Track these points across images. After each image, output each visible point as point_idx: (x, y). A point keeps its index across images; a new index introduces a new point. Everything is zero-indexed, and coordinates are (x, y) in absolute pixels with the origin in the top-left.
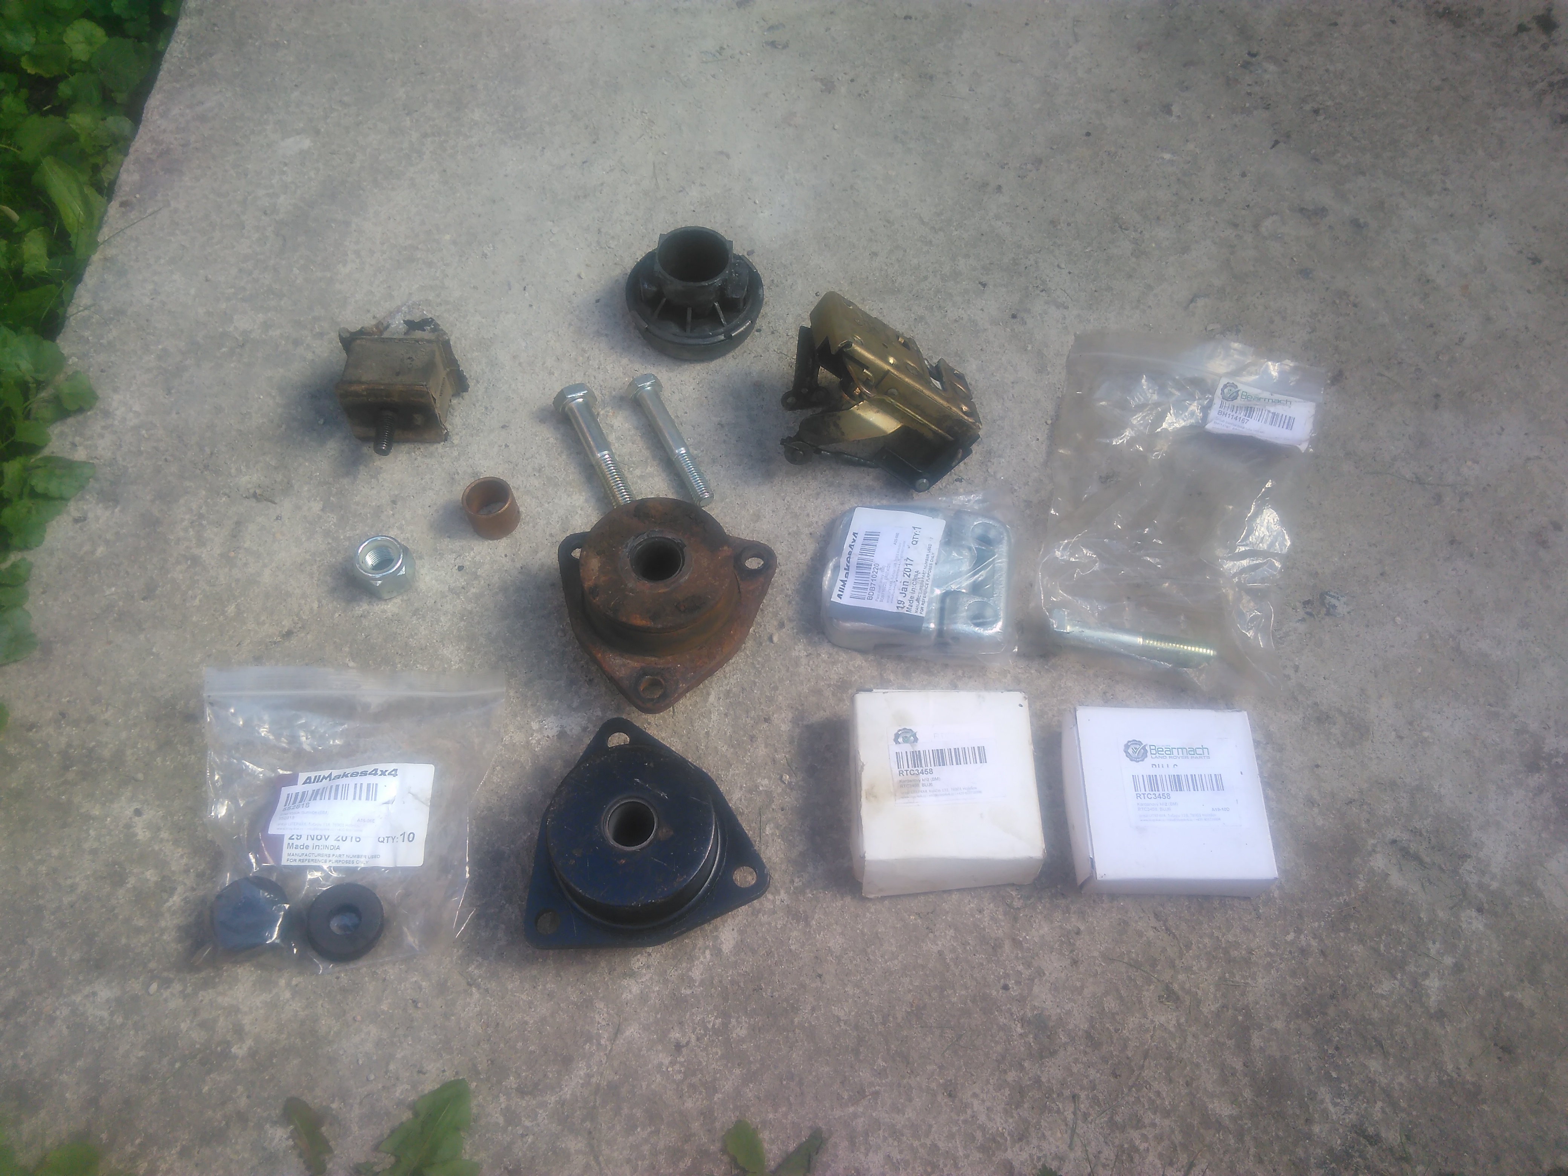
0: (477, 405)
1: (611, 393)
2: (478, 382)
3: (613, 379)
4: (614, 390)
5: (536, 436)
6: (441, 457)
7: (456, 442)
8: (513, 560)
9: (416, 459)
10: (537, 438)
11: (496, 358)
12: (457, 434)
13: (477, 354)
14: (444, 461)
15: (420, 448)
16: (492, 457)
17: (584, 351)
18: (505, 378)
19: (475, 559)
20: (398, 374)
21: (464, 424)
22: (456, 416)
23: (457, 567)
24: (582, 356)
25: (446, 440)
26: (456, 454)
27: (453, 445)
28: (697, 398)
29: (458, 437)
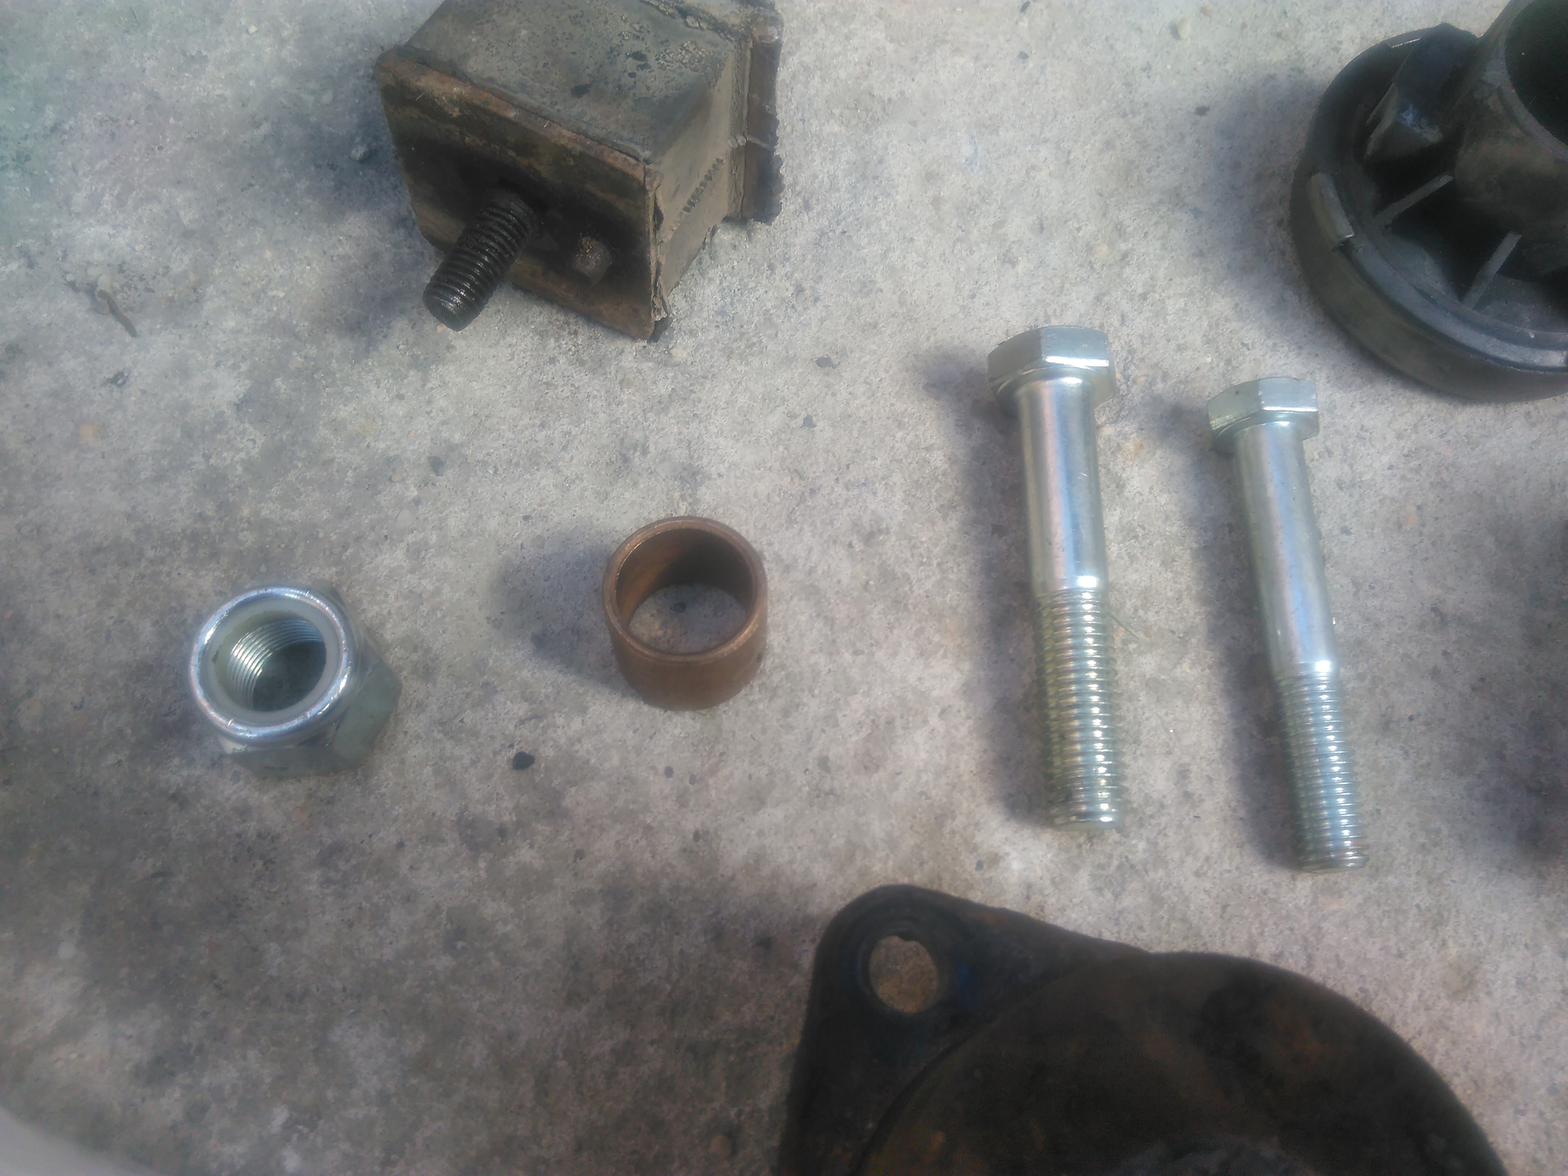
0: (780, 271)
1: (1152, 383)
2: (807, 207)
3: (1173, 345)
4: (1165, 377)
5: (900, 425)
6: (621, 383)
7: (680, 353)
8: (682, 800)
9: (553, 360)
10: (899, 435)
11: (881, 162)
12: (692, 333)
13: (836, 129)
14: (624, 397)
15: (576, 333)
16: (757, 440)
17: (1120, 230)
18: (883, 223)
19: (577, 747)
20: (579, 91)
21: (722, 312)
22: (711, 280)
23: (512, 753)
24: (1111, 245)
25: (654, 338)
26: (663, 388)
27: (666, 362)
28: (1393, 500)
29: (690, 342)
